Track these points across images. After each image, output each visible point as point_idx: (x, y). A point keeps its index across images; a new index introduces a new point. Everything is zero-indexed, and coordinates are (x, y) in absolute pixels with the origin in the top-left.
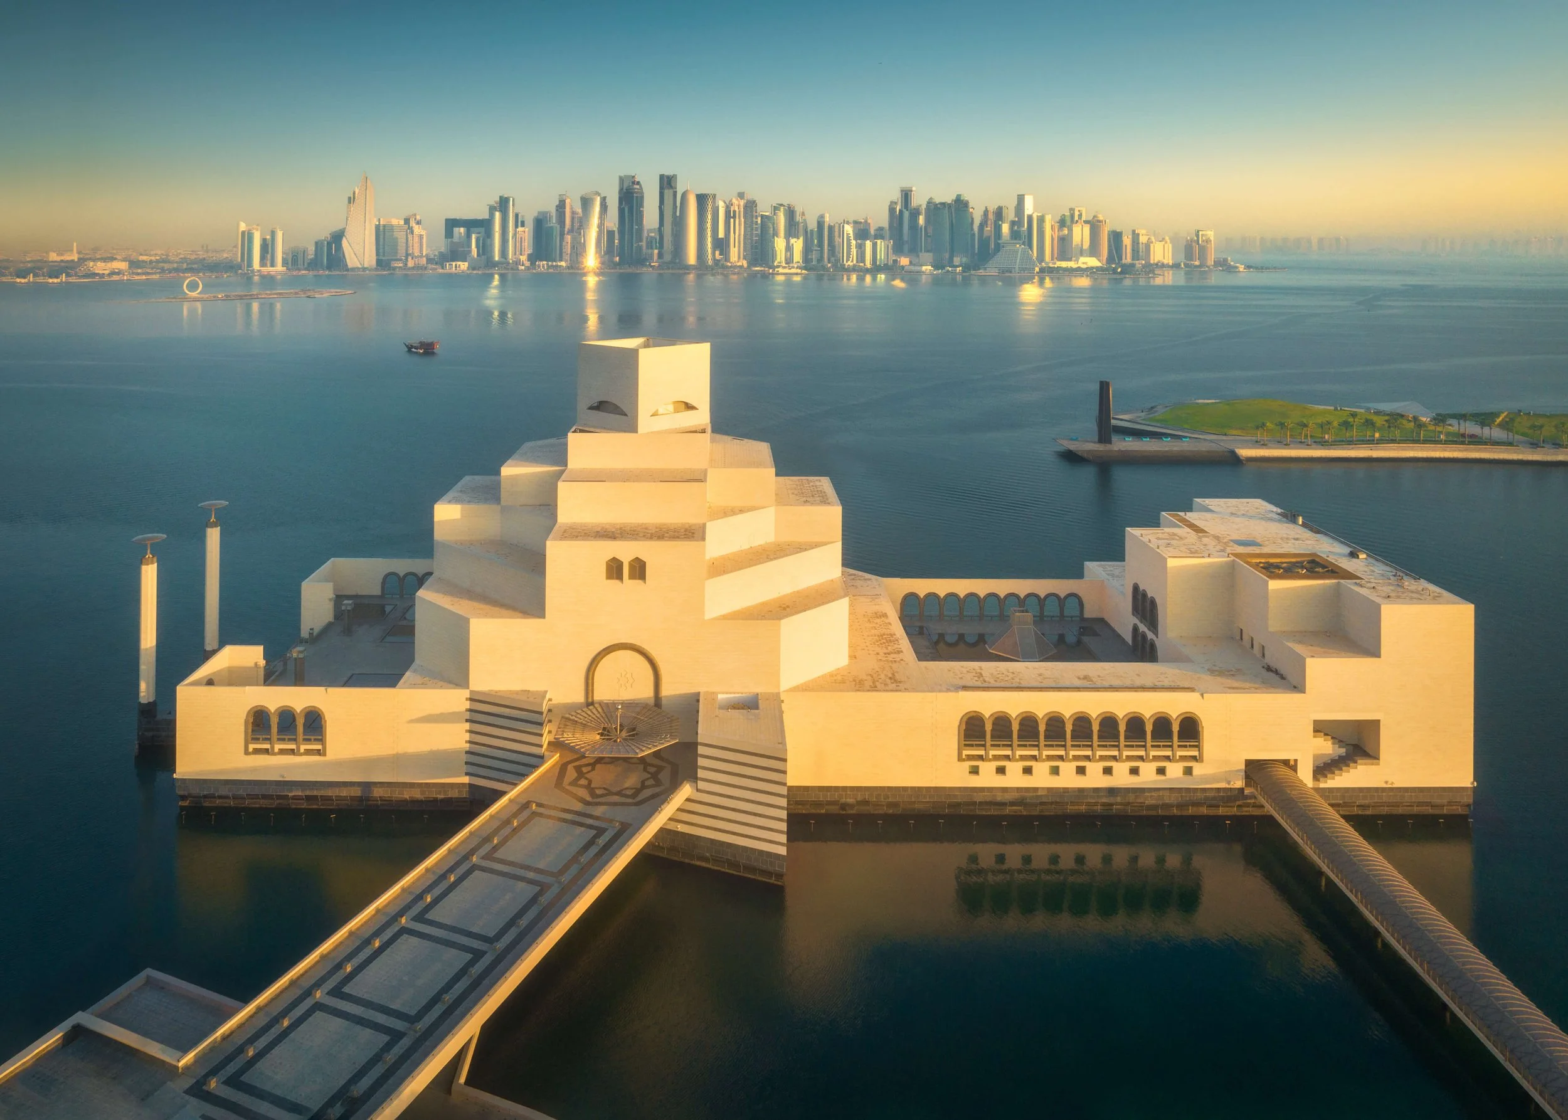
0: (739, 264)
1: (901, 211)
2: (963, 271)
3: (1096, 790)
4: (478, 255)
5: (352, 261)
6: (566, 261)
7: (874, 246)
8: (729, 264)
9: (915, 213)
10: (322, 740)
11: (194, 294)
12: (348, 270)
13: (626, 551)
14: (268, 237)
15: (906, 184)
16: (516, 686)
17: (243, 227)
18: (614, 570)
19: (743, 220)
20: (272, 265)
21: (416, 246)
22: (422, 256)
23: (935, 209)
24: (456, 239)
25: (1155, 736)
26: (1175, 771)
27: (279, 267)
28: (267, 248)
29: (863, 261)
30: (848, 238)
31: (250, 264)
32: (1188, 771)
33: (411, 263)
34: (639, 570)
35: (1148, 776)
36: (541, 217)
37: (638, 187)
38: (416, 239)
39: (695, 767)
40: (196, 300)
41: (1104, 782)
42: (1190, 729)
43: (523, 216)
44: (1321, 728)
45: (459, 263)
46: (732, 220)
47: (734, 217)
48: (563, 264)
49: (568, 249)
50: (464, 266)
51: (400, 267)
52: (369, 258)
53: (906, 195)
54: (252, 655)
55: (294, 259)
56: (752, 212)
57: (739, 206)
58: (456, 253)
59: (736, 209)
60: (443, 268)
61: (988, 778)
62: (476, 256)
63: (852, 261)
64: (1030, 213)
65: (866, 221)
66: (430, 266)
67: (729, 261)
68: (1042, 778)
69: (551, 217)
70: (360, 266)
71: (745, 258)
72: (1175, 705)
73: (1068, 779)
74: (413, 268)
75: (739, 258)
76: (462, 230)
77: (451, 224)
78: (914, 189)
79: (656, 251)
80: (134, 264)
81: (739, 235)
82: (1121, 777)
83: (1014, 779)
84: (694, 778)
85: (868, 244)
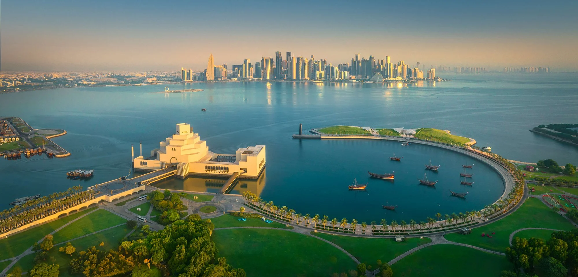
0: (307, 79)
1: (355, 61)
2: (364, 82)
3: (218, 174)
4: (240, 76)
5: (208, 79)
6: (262, 78)
7: (344, 73)
8: (304, 79)
9: (359, 62)
10: (147, 165)
11: (167, 91)
12: (207, 81)
13: (174, 148)
14: (189, 72)
15: (357, 53)
16: (164, 161)
17: (182, 69)
18: (173, 149)
19: (308, 66)
20: (190, 80)
21: (224, 74)
22: (225, 77)
23: (363, 61)
24: (235, 71)
25: (222, 169)
26: (226, 173)
27: (191, 80)
28: (188, 74)
29: (341, 78)
30: (337, 71)
31: (184, 80)
32: (228, 173)
33: (223, 79)
34: (175, 150)
35: (223, 173)
36: (257, 64)
37: (280, 56)
38: (224, 72)
39: (177, 168)
40: (168, 92)
41: (219, 173)
42: (228, 169)
43: (252, 64)
44: (241, 169)
45: (234, 79)
46: (305, 66)
47: (306, 65)
48: (261, 79)
49: (262, 74)
50: (236, 79)
51: (220, 80)
52: (213, 78)
53: (357, 56)
54: (143, 157)
55: (195, 78)
56: (311, 63)
57: (307, 61)
58: (235, 76)
59: (306, 62)
60: (231, 80)
61: (208, 172)
62: (239, 76)
63: (338, 78)
64: (390, 63)
65: (347, 64)
66: (227, 79)
67: (304, 78)
68: (213, 173)
69: (260, 63)
70: (210, 80)
71: (309, 77)
72: (226, 166)
73: (216, 173)
74: (223, 80)
75: (307, 77)
76: (237, 68)
77: (234, 67)
78: (359, 54)
79: (286, 75)
80: (159, 78)
81: (307, 70)
82: (221, 173)
83: (210, 173)
84: (177, 169)
85: (342, 72)
